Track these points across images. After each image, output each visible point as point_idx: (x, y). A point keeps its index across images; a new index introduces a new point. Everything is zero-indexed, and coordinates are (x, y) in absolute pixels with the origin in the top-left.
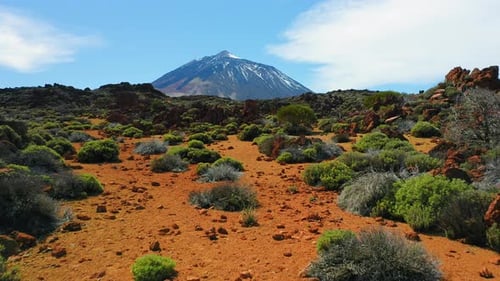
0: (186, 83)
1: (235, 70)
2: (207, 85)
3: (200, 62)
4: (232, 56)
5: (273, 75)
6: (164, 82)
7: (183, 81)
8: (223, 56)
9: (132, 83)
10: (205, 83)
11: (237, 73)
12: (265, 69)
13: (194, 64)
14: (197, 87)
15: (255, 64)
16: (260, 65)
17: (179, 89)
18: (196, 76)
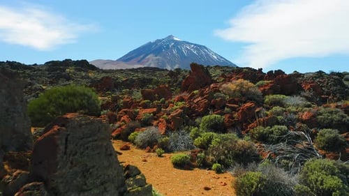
0: (144, 58)
1: (178, 49)
2: (158, 60)
3: (154, 43)
4: (175, 39)
5: (205, 52)
6: (128, 57)
7: (142, 56)
8: (170, 39)
9: (73, 60)
10: (157, 58)
11: (179, 51)
12: (199, 47)
13: (150, 44)
14: (151, 61)
15: (192, 44)
16: (195, 45)
17: (139, 62)
18: (151, 53)
